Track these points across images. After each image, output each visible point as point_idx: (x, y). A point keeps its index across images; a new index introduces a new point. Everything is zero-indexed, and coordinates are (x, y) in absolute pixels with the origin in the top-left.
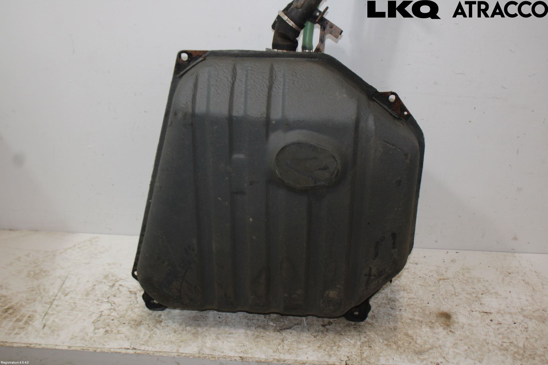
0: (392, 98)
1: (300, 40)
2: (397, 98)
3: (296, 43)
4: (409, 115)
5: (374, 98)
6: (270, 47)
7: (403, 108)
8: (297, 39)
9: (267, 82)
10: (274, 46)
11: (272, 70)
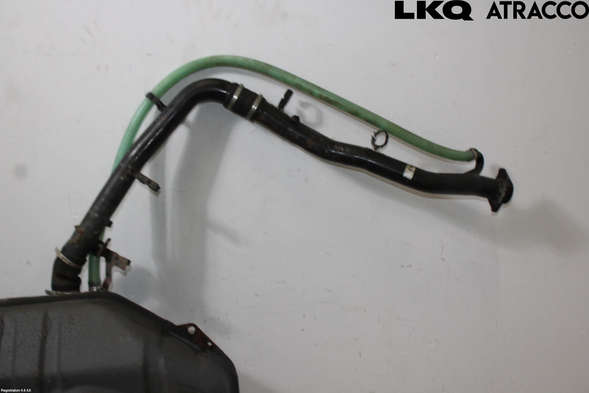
0: (192, 329)
1: (84, 276)
2: (197, 329)
3: (79, 281)
4: (214, 346)
5: (171, 333)
6: (50, 289)
7: (206, 339)
8: (80, 276)
9: (40, 334)
10: (54, 287)
11: (46, 318)
